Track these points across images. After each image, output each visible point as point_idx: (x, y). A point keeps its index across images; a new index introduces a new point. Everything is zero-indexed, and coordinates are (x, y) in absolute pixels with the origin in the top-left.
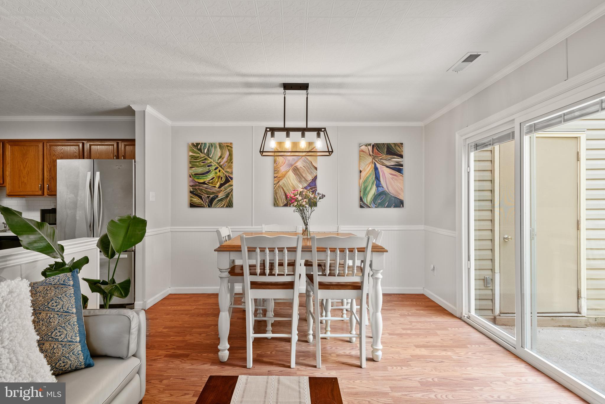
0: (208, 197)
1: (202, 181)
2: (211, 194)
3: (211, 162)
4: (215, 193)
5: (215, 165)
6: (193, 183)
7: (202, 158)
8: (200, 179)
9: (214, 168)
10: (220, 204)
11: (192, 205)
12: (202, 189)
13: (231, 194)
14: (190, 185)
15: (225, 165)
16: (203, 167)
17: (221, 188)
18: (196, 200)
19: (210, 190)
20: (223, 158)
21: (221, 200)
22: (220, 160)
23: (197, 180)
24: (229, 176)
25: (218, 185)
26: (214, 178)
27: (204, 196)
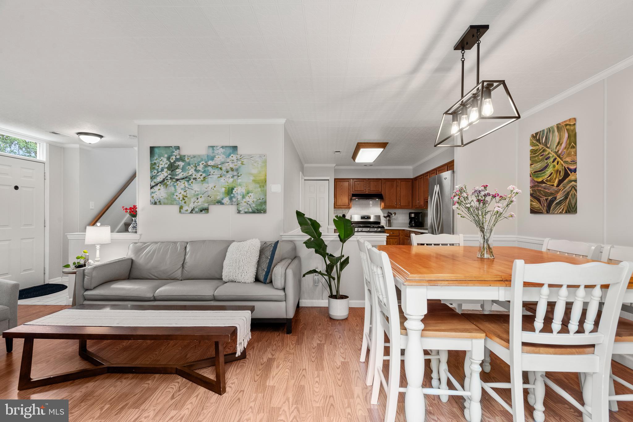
0: (547, 200)
1: (540, 180)
2: (549, 196)
3: (549, 154)
4: (554, 194)
5: (553, 156)
6: (533, 183)
7: (541, 149)
8: (539, 177)
9: (552, 160)
10: (559, 209)
11: (533, 211)
12: (541, 190)
13: (571, 194)
14: (530, 187)
15: (563, 153)
16: (541, 162)
17: (560, 187)
18: (536, 204)
19: (548, 190)
20: (561, 144)
21: (560, 203)
22: (558, 147)
23: (536, 179)
24: (568, 168)
25: (555, 184)
26: (552, 173)
27: (543, 199)
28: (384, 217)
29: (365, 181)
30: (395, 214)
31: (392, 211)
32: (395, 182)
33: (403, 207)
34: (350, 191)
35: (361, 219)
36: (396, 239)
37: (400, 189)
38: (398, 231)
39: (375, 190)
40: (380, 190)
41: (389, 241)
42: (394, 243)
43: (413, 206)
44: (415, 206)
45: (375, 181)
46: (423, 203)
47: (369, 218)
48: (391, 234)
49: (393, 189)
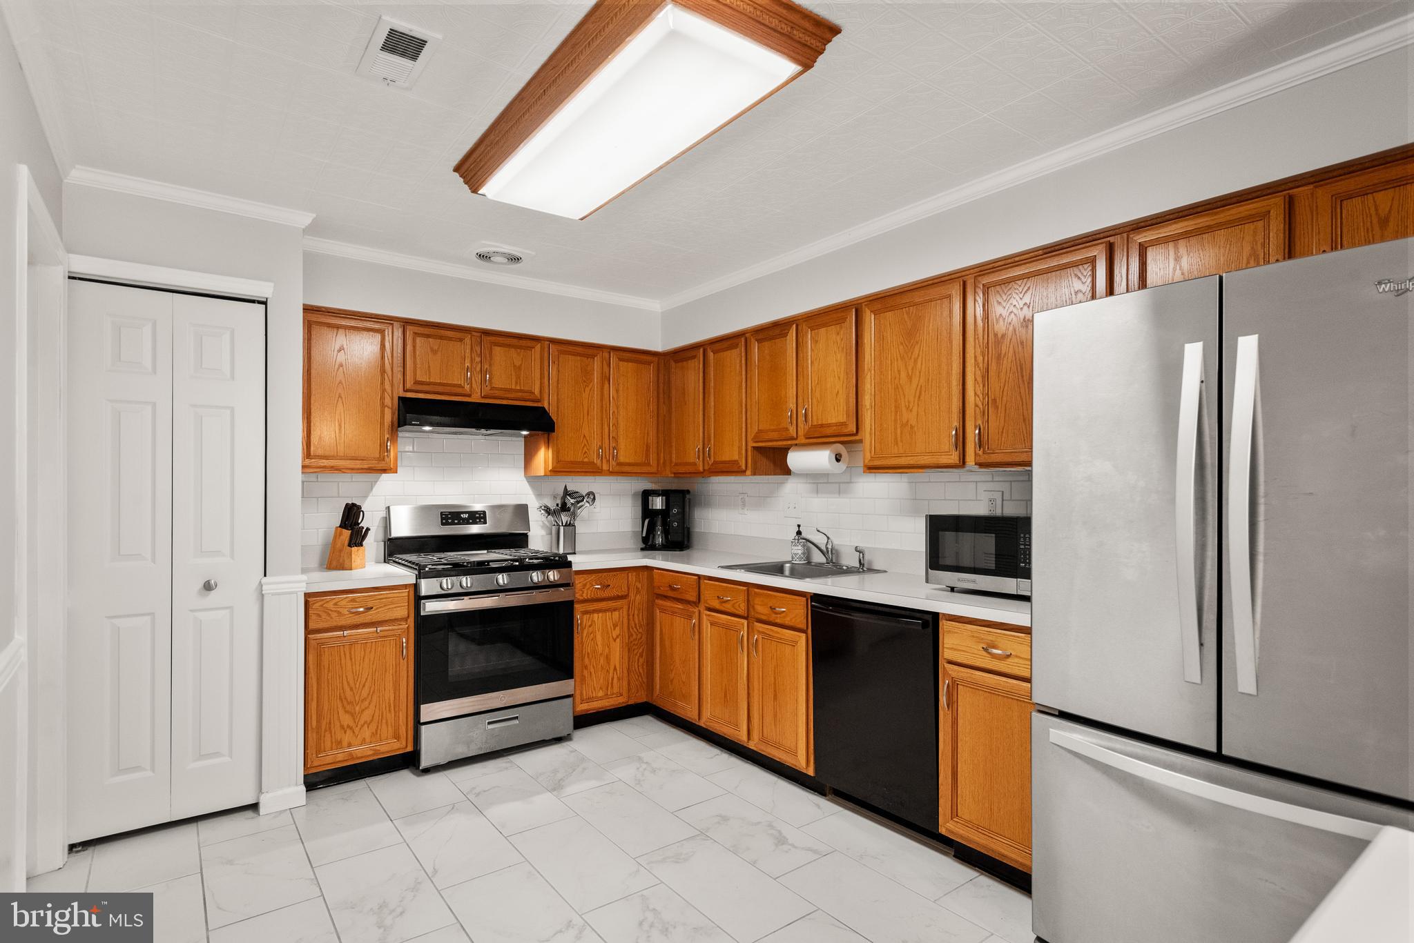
28: (548, 511)
29: (467, 340)
30: (592, 496)
31: (580, 484)
32: (597, 361)
33: (626, 469)
34: (392, 384)
35: (443, 524)
36: (615, 610)
37: (617, 391)
38: (624, 575)
39: (513, 387)
40: (537, 392)
41: (589, 624)
42: (610, 629)
43: (664, 463)
44: (676, 464)
45: (515, 347)
46: (740, 453)
47: (480, 518)
48: (597, 593)
49: (587, 389)
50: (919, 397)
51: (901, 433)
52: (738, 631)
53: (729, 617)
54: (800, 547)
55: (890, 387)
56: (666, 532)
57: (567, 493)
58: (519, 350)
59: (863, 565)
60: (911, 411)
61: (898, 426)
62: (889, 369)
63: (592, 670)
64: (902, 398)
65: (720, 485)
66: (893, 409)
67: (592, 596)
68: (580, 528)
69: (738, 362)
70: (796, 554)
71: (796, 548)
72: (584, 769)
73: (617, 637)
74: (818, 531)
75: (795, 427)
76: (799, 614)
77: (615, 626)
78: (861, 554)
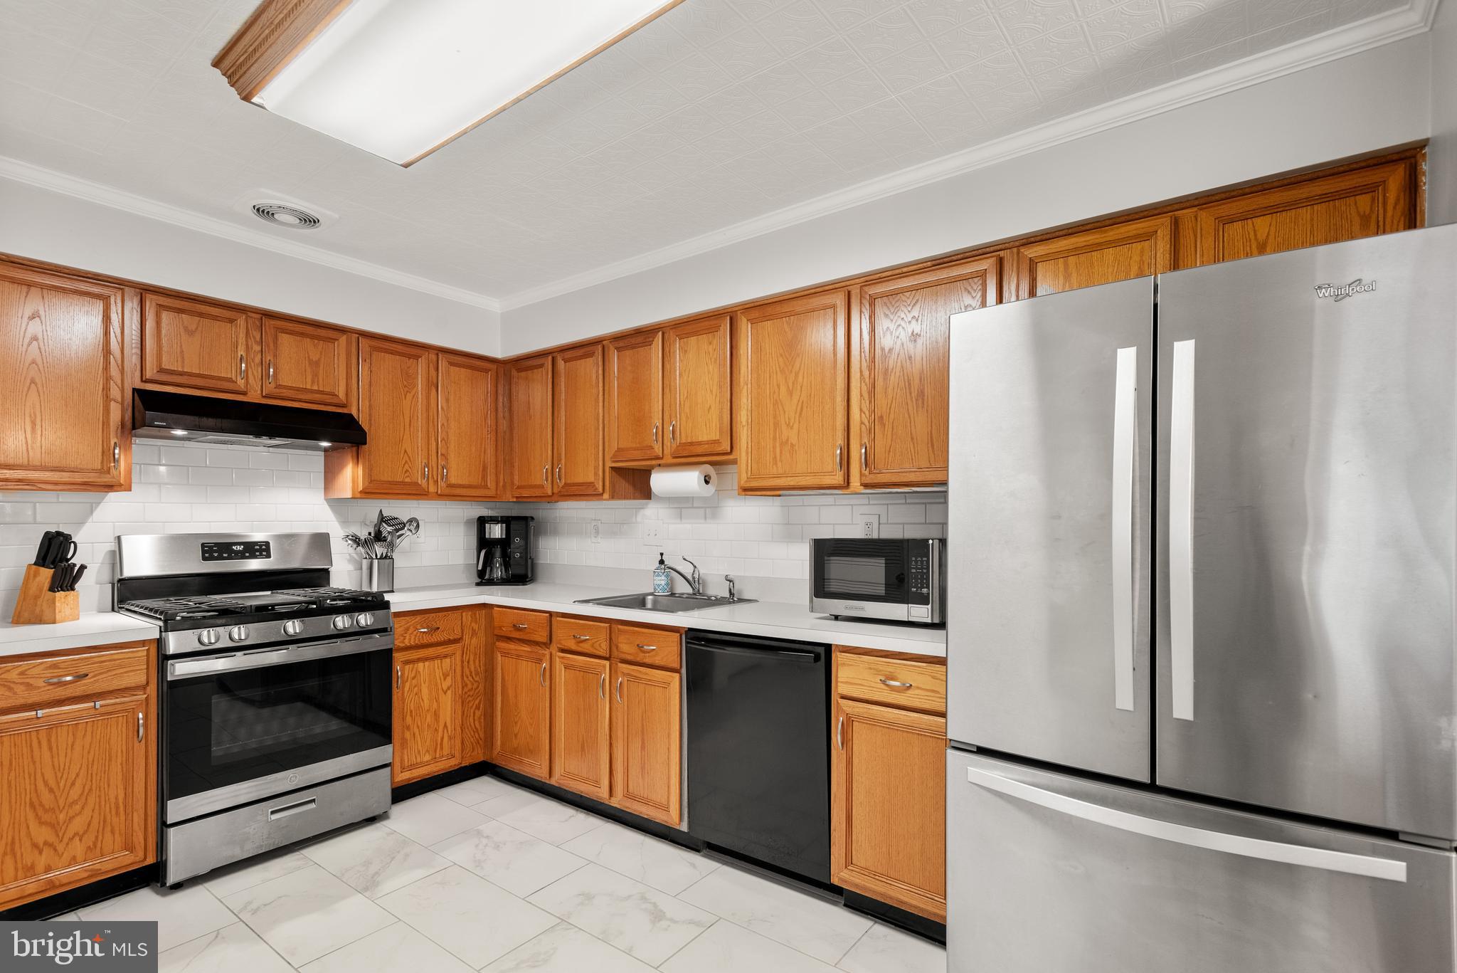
28: (356, 541)
29: (242, 322)
30: (415, 523)
31: (401, 509)
32: (422, 363)
33: (458, 491)
34: (122, 371)
35: (204, 559)
36: (445, 657)
37: (448, 400)
38: (457, 614)
39: (309, 387)
40: (342, 395)
41: (413, 675)
42: (438, 678)
43: (504, 486)
44: (518, 488)
45: (313, 337)
46: (596, 474)
47: (261, 551)
48: (423, 637)
49: (409, 396)
50: (801, 414)
51: (781, 453)
52: (598, 674)
53: (588, 659)
54: (663, 578)
55: (768, 401)
56: (506, 565)
57: (383, 519)
58: (316, 341)
59: (733, 595)
60: (792, 428)
61: (778, 445)
62: (768, 382)
63: (416, 731)
64: (782, 412)
65: (569, 510)
66: (772, 425)
67: (416, 642)
68: (400, 561)
69: (594, 371)
70: (659, 585)
71: (660, 578)
72: (407, 855)
73: (448, 688)
74: (684, 559)
75: (661, 445)
76: (671, 651)
77: (445, 676)
78: (732, 583)
